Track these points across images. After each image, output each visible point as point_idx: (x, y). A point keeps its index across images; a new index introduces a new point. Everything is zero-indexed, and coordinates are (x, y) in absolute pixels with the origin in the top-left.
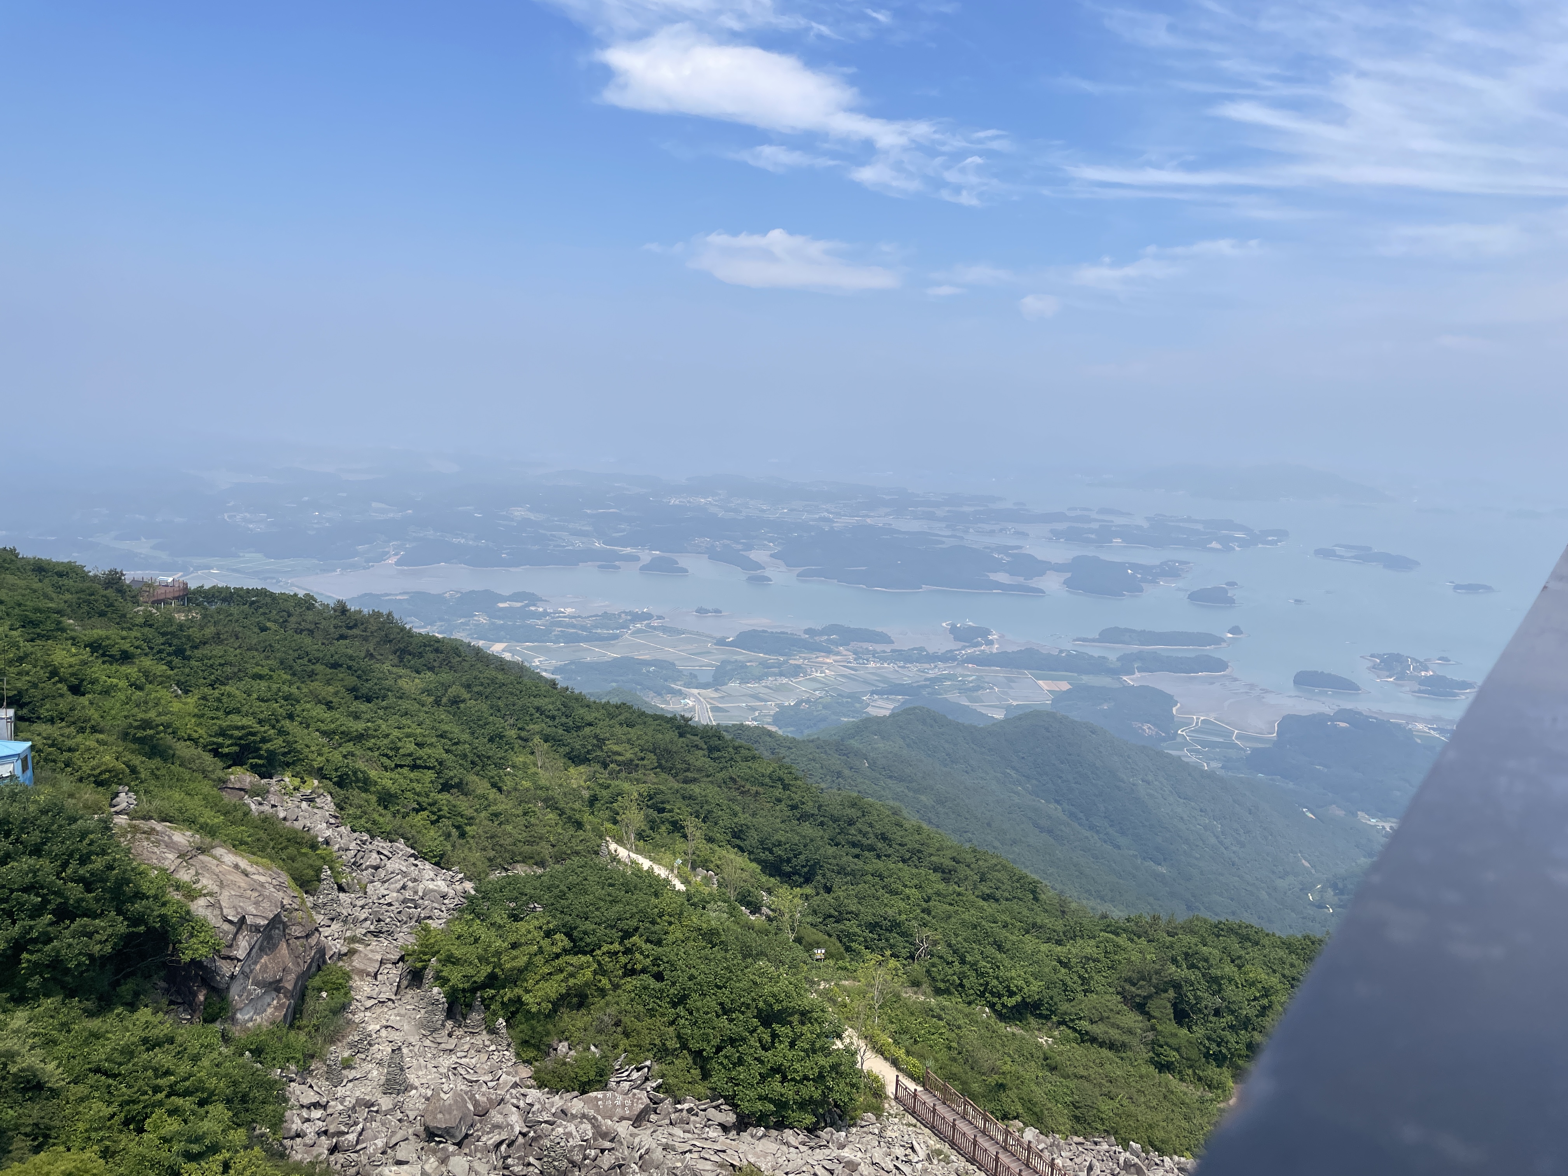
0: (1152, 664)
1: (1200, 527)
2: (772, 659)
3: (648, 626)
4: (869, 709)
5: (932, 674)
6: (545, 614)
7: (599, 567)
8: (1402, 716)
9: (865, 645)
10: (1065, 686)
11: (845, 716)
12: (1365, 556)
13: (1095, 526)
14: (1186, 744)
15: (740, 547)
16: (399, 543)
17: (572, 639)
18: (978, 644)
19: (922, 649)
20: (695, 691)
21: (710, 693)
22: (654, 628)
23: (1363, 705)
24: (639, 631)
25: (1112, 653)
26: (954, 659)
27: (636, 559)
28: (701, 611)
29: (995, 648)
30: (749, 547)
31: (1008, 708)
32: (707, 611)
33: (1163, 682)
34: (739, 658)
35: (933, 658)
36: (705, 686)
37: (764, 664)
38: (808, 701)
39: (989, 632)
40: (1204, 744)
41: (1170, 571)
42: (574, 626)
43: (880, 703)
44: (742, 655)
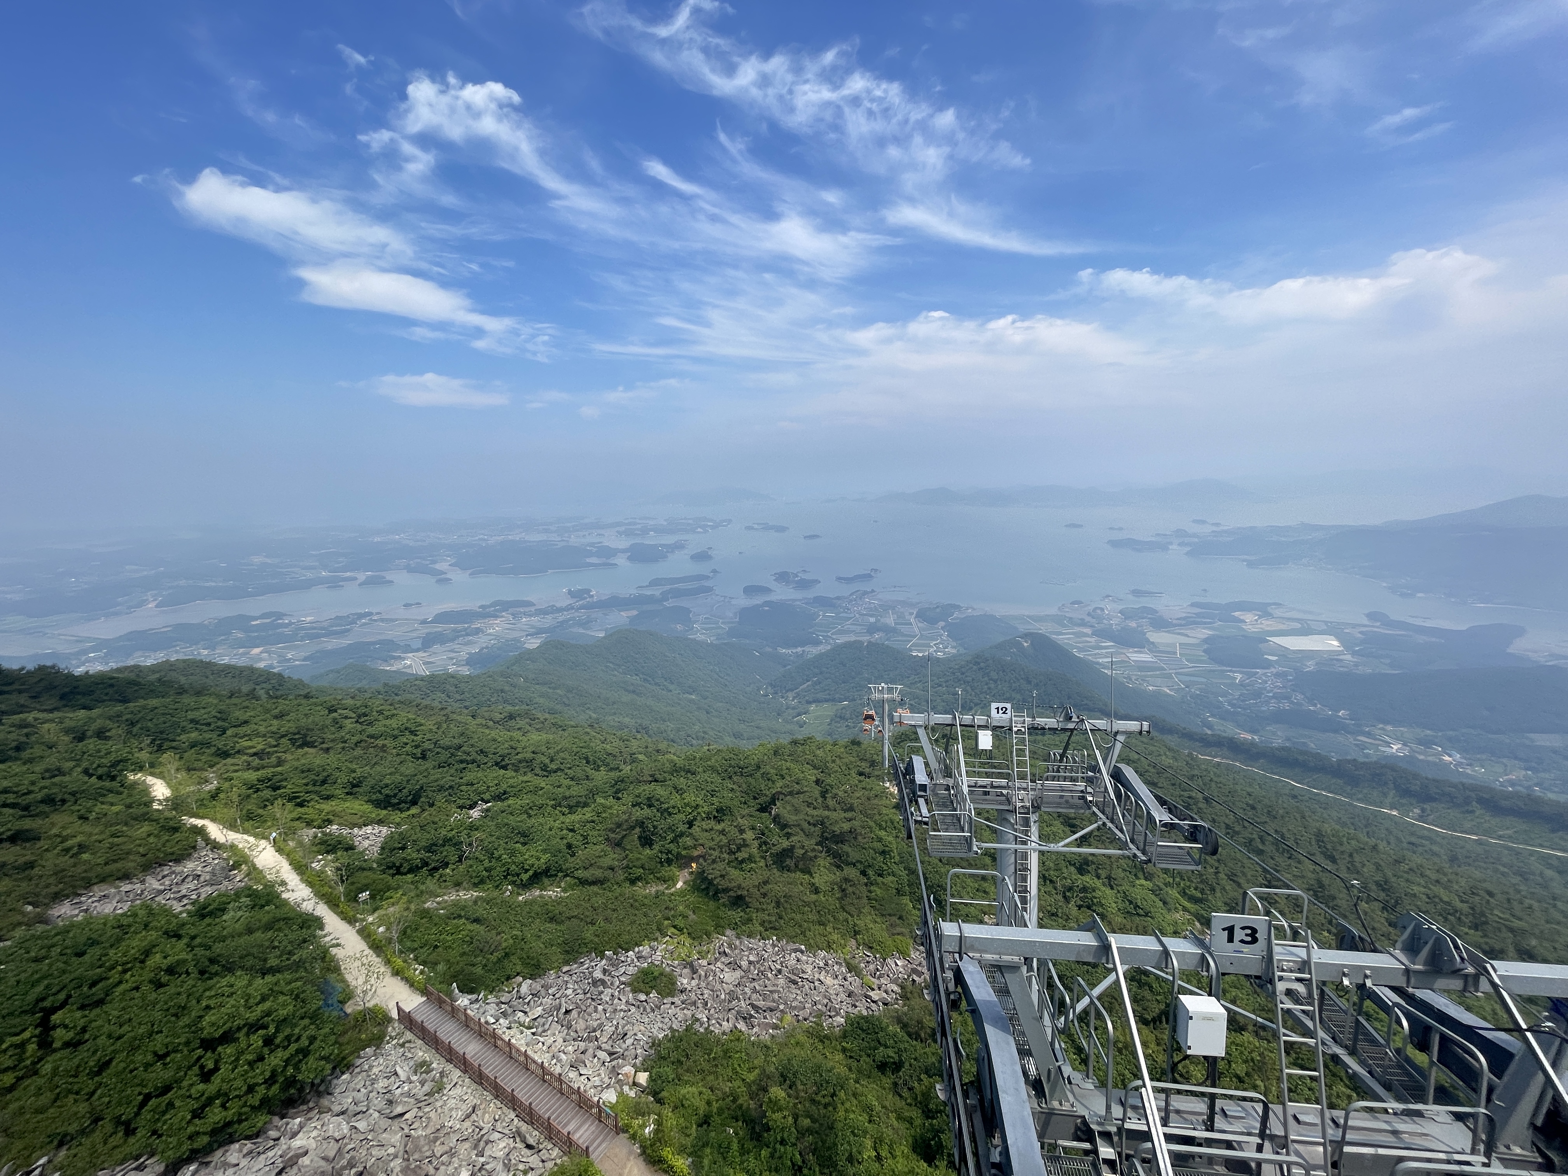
0: (678, 594)
1: (691, 522)
2: (459, 626)
3: (371, 620)
4: (526, 646)
5: (561, 619)
6: (291, 623)
7: (328, 588)
8: (790, 600)
9: (518, 609)
10: (635, 613)
11: (512, 652)
12: (767, 527)
13: (639, 526)
14: (698, 631)
15: (428, 562)
16: (155, 592)
17: (312, 637)
18: (586, 598)
19: (554, 606)
20: (410, 655)
21: (421, 654)
22: (375, 621)
23: (773, 597)
24: (365, 624)
25: (657, 592)
26: (573, 608)
27: (356, 579)
28: (407, 605)
29: (595, 599)
30: (434, 562)
31: (606, 630)
32: (411, 605)
33: (684, 603)
34: (439, 629)
35: (560, 610)
36: (417, 650)
37: (455, 630)
38: (487, 648)
39: (591, 591)
40: (706, 629)
41: (679, 546)
42: (315, 628)
43: (532, 641)
44: (439, 628)
